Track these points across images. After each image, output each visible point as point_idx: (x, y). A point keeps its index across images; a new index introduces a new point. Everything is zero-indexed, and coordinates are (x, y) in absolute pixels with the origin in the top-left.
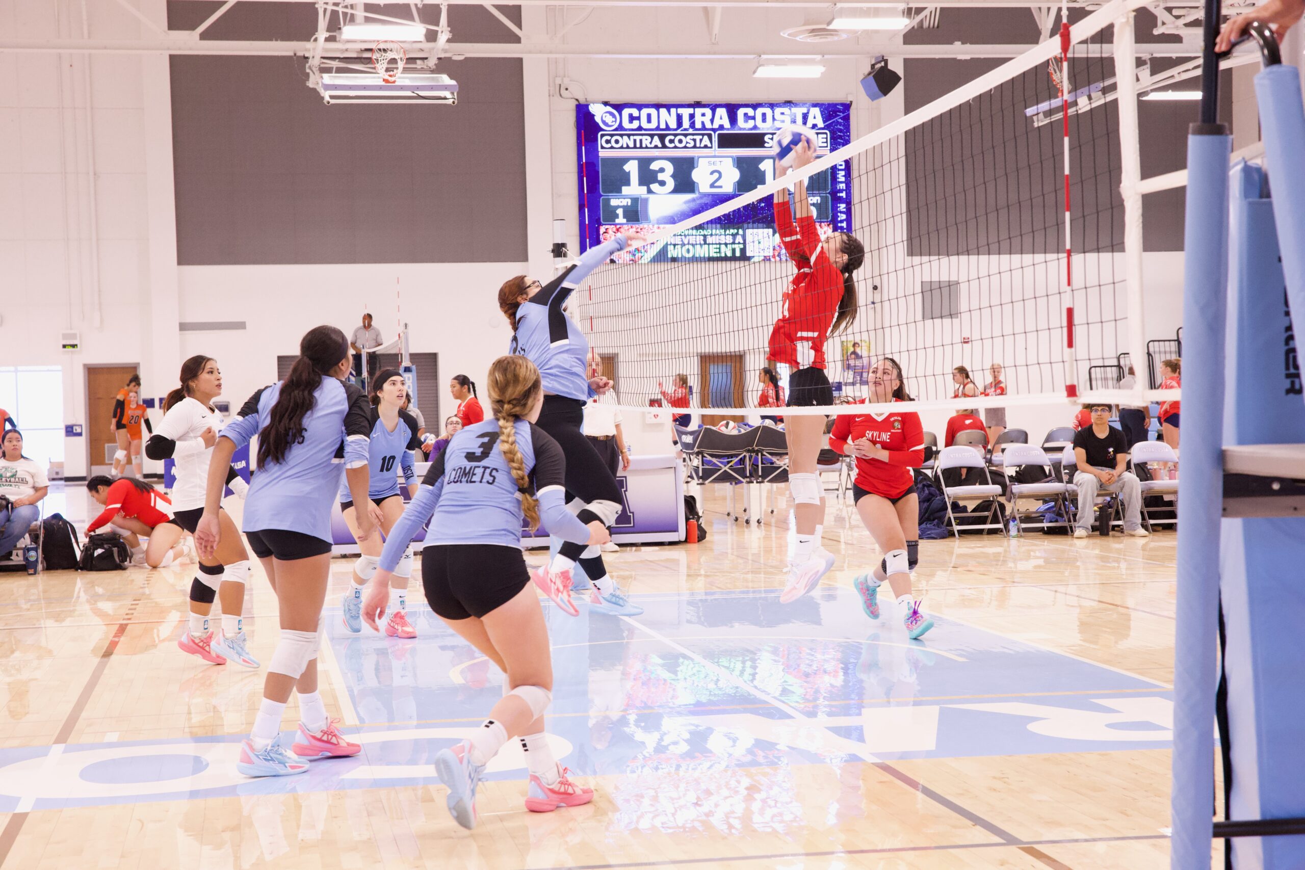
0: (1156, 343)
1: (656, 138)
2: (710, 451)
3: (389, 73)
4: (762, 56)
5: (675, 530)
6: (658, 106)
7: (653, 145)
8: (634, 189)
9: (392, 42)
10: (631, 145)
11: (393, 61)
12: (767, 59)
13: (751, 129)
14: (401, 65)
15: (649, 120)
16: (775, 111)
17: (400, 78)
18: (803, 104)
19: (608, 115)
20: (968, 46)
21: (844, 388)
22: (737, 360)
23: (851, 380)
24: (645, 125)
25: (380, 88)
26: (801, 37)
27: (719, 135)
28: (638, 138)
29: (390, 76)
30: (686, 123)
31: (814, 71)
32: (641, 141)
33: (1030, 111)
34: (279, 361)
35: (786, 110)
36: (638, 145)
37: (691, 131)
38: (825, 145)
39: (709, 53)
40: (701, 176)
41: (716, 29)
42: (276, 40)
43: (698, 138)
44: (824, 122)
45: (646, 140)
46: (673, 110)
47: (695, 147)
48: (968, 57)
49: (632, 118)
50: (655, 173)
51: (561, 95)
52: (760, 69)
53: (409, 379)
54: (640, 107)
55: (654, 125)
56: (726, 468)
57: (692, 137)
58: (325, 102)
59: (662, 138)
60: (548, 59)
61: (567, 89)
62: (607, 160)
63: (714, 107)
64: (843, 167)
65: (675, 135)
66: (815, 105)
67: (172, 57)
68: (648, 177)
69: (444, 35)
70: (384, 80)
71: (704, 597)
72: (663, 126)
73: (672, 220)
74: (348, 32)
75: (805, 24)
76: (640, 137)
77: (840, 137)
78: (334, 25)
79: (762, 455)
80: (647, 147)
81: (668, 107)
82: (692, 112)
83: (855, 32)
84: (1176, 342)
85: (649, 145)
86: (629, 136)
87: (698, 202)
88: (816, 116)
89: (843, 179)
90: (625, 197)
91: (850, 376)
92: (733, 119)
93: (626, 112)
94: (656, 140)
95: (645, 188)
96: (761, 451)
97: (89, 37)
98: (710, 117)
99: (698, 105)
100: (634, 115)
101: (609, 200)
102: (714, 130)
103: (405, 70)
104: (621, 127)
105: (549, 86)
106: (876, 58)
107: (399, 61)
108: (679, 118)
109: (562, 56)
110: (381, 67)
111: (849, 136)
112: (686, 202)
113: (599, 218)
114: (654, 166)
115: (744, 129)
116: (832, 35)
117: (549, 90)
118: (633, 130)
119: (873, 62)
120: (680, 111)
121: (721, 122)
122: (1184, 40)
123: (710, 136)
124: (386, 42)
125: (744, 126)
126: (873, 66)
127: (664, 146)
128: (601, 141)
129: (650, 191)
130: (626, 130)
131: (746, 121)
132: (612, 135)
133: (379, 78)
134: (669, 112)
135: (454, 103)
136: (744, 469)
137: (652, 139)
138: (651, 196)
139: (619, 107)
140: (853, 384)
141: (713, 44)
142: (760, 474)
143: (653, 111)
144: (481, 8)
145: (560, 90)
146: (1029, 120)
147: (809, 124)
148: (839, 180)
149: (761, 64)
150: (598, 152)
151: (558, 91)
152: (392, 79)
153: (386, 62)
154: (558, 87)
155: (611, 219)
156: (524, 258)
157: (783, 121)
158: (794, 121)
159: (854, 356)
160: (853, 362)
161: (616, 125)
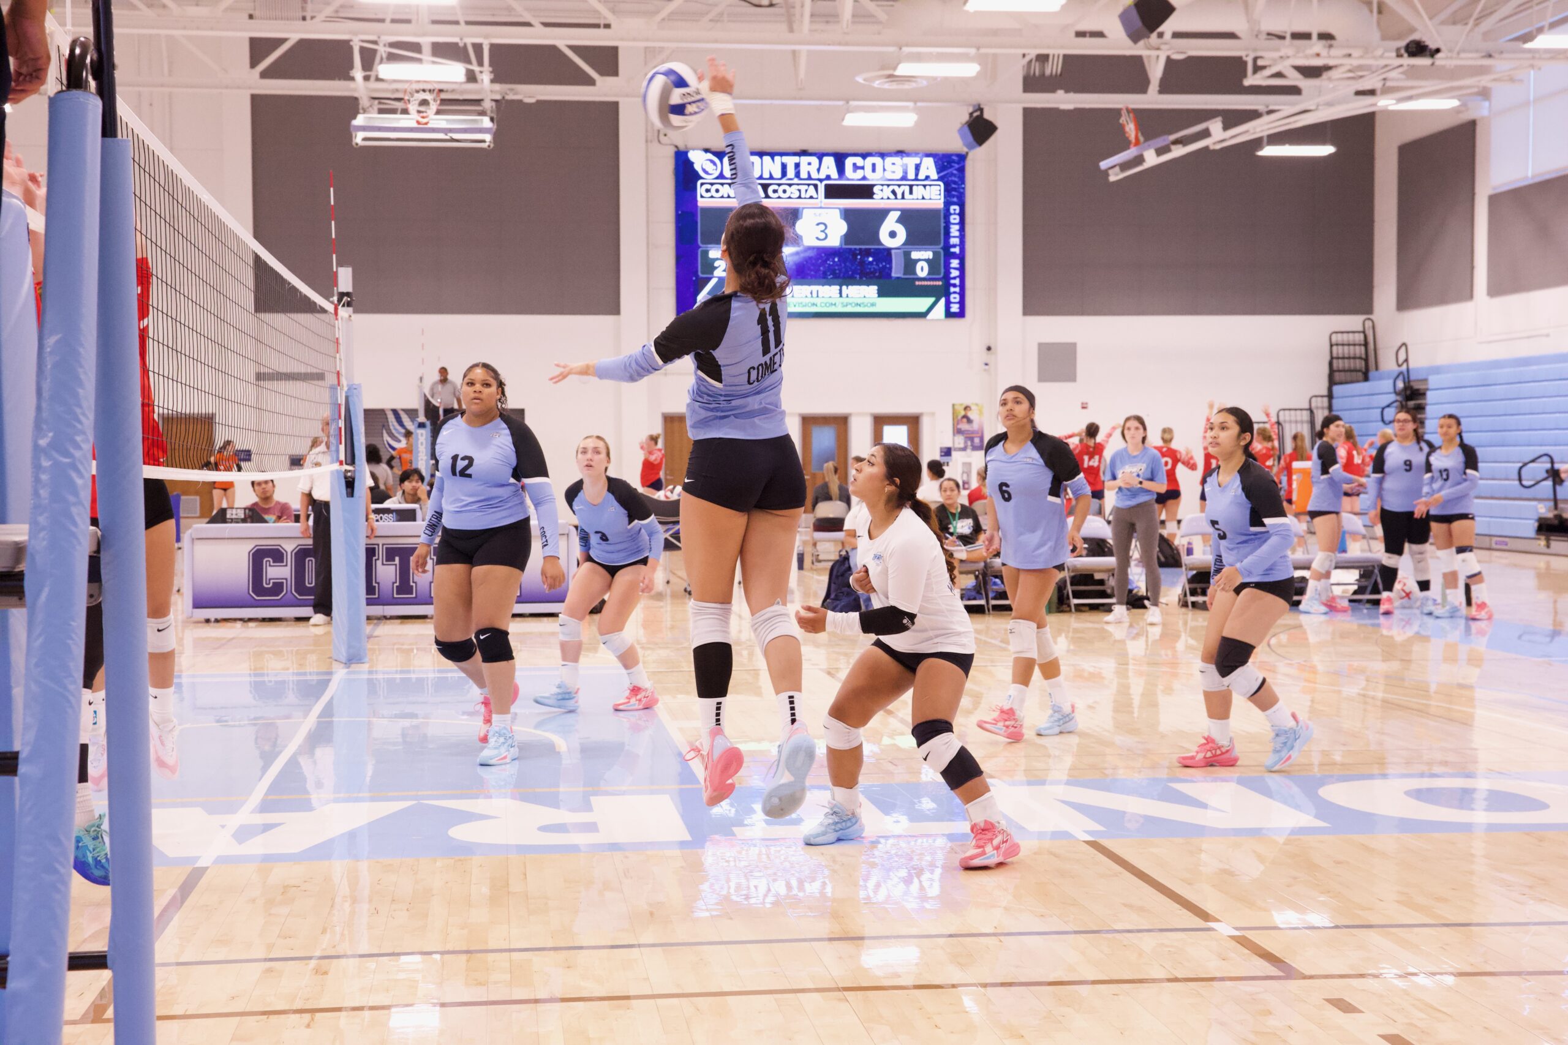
0: (1287, 412)
3: (422, 115)
4: (851, 103)
6: (762, 154)
9: (425, 82)
11: (424, 103)
12: (855, 106)
13: (860, 180)
14: (434, 107)
16: (886, 161)
17: (433, 120)
18: (916, 154)
19: (709, 162)
21: (954, 453)
22: (841, 422)
23: (962, 445)
25: (411, 130)
26: (877, 82)
27: (826, 185)
29: (423, 117)
30: (791, 172)
31: (904, 119)
33: (1104, 165)
34: (365, 414)
35: (897, 160)
37: (796, 181)
38: (939, 197)
39: (795, 99)
40: (807, 229)
41: (804, 73)
43: (803, 188)
44: (938, 173)
46: (777, 158)
47: (800, 197)
48: (1070, 107)
51: (659, 141)
52: (848, 116)
57: (796, 187)
58: (358, 144)
62: (707, 211)
63: (820, 156)
64: (957, 221)
65: (779, 185)
66: (928, 155)
67: (254, 98)
70: (418, 122)
72: (766, 175)
74: (385, 70)
75: (883, 68)
77: (955, 189)
78: (368, 63)
82: (797, 161)
83: (935, 79)
84: (1309, 412)
87: (802, 255)
88: (929, 167)
89: (957, 234)
91: (960, 441)
92: (841, 169)
97: (170, 76)
98: (817, 166)
101: (706, 253)
102: (821, 180)
103: (438, 112)
105: (647, 131)
106: (974, 106)
107: (431, 102)
108: (784, 167)
110: (413, 107)
111: (964, 188)
113: (698, 271)
115: (853, 180)
116: (909, 81)
117: (647, 137)
119: (971, 111)
120: (785, 159)
121: (828, 172)
123: (816, 186)
124: (418, 82)
125: (852, 177)
126: (971, 114)
128: (701, 190)
131: (854, 171)
132: (712, 184)
133: (409, 119)
134: (773, 159)
135: (490, 146)
140: (964, 449)
141: (800, 89)
144: (552, 48)
145: (659, 137)
146: (1105, 173)
147: (921, 176)
148: (952, 235)
149: (849, 111)
150: (696, 201)
151: (656, 137)
152: (425, 121)
153: (417, 102)
154: (656, 134)
155: (710, 271)
156: (617, 311)
157: (894, 172)
158: (906, 172)
159: (965, 420)
160: (964, 426)
161: (717, 173)
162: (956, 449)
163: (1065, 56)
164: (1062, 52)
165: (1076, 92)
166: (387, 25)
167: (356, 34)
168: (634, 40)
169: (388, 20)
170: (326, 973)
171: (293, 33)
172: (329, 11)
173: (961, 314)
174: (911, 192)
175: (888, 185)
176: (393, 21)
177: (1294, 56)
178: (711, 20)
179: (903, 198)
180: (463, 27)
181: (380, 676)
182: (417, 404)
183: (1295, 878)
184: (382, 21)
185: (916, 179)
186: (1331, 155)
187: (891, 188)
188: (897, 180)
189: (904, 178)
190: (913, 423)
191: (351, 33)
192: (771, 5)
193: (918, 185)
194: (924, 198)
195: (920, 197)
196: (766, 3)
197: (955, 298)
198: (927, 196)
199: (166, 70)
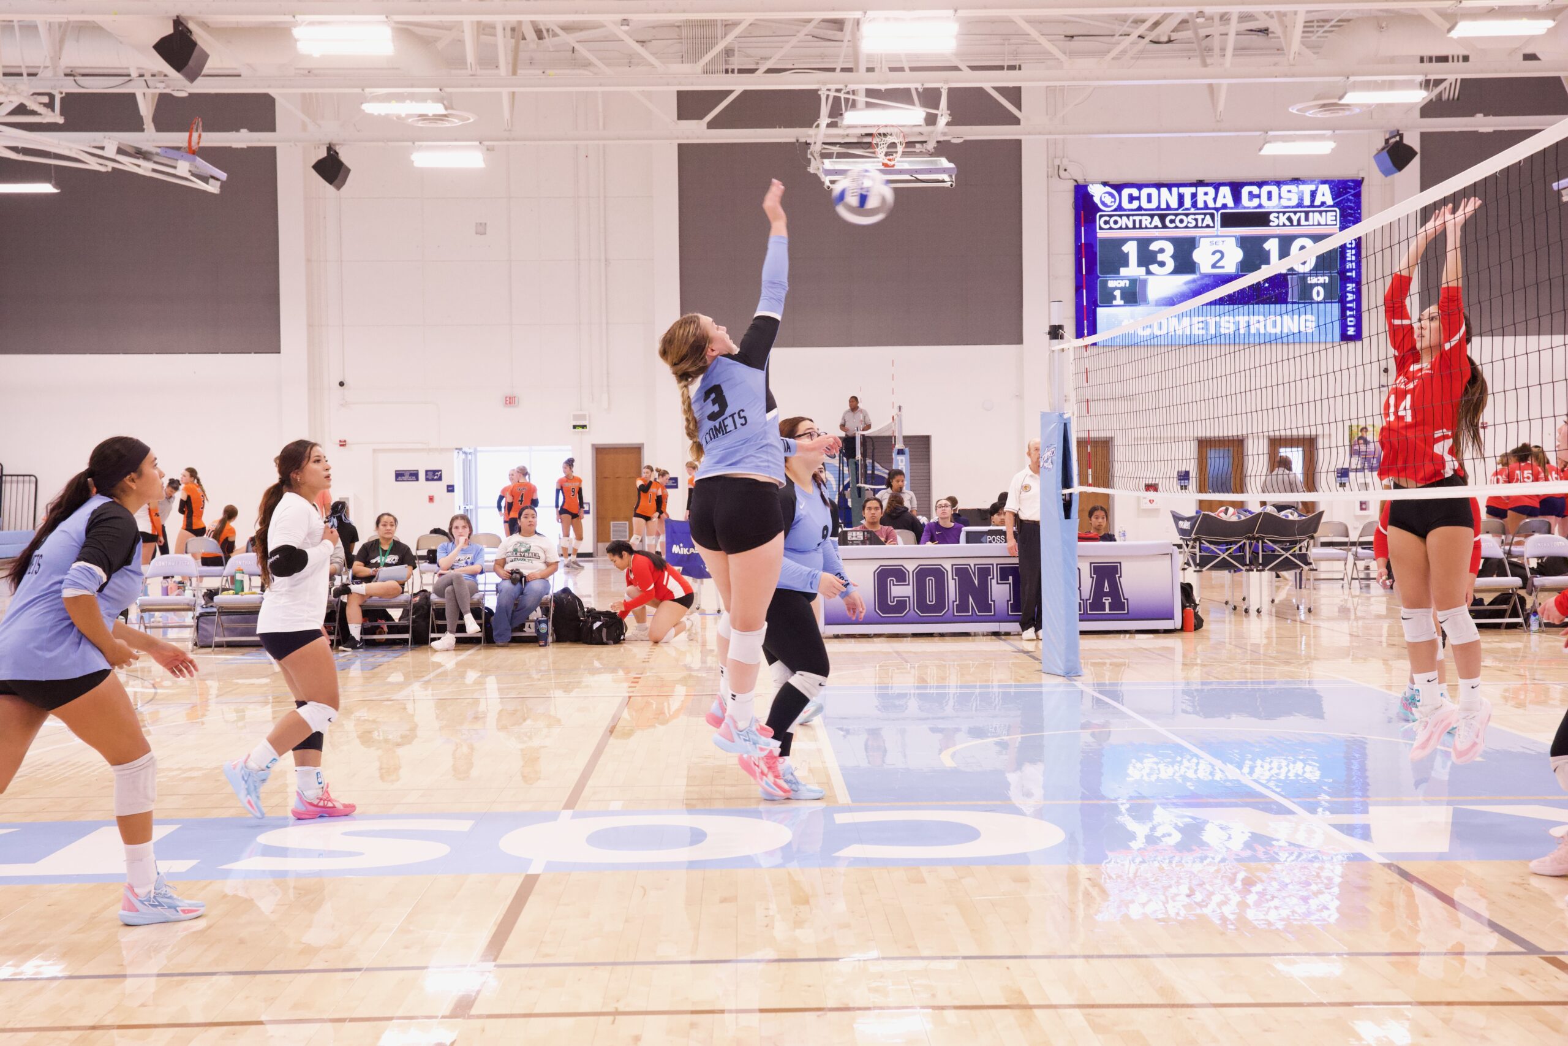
1: (1156, 218)
2: (1209, 538)
3: (888, 157)
4: (1269, 133)
5: (1170, 617)
6: (1158, 186)
7: (1152, 226)
8: (1133, 270)
9: (893, 126)
10: (1130, 225)
11: (893, 145)
12: (1274, 136)
13: (1256, 208)
14: (900, 149)
15: (1149, 200)
16: (1282, 189)
17: (898, 162)
18: (1312, 182)
19: (1107, 195)
20: (1491, 119)
22: (1237, 445)
23: (1359, 467)
24: (1145, 205)
26: (1311, 112)
27: (1222, 214)
28: (1137, 218)
29: (890, 160)
30: (1188, 203)
31: (1324, 147)
32: (1140, 221)
33: (1557, 185)
35: (1293, 188)
36: (1137, 226)
37: (1193, 210)
38: (1334, 223)
39: (1213, 131)
40: (1203, 257)
41: (1221, 106)
42: (780, 127)
43: (1200, 217)
44: (1334, 199)
45: (1146, 221)
46: (1174, 190)
47: (1196, 226)
48: (1490, 130)
49: (1132, 198)
50: (1155, 253)
51: (1059, 177)
52: (1267, 146)
53: (902, 461)
54: (1140, 187)
55: (1154, 205)
56: (1225, 556)
57: (1193, 217)
58: (825, 187)
59: (1162, 218)
60: (1047, 140)
61: (1065, 170)
62: (1105, 241)
63: (1217, 186)
64: (1353, 246)
66: (1324, 182)
67: (680, 146)
68: (1147, 258)
69: (943, 120)
70: (883, 164)
71: (1199, 687)
72: (1163, 206)
73: (1171, 302)
74: (850, 118)
75: (1314, 100)
76: (1140, 218)
77: (1351, 215)
78: (836, 112)
79: (1263, 542)
80: (1146, 228)
81: (1169, 186)
82: (1194, 192)
83: (1369, 106)
85: (1149, 226)
86: (1128, 216)
87: (1199, 283)
88: (1325, 194)
89: (1354, 258)
90: (1123, 278)
92: (1237, 198)
93: (1126, 192)
94: (1157, 221)
95: (1144, 269)
96: (1262, 539)
97: (604, 129)
98: (1213, 196)
99: (1200, 183)
100: (1134, 195)
101: (1106, 281)
102: (1217, 209)
103: (904, 154)
104: (1120, 208)
105: (1047, 167)
106: (1391, 132)
107: (898, 145)
108: (1181, 197)
109: (1061, 137)
110: (881, 151)
111: (1360, 214)
112: (1186, 283)
113: (1096, 300)
114: (1154, 247)
115: (1249, 208)
116: (1343, 109)
117: (1048, 172)
118: (1132, 210)
119: (1387, 137)
120: (1182, 190)
121: (1225, 201)
123: (1212, 216)
124: (886, 126)
125: (1248, 204)
126: (1387, 141)
128: (1100, 222)
129: (1149, 272)
130: (1125, 210)
131: (1251, 199)
132: (1111, 216)
133: (878, 162)
134: (1170, 191)
135: (951, 185)
136: (1244, 557)
137: (1152, 219)
138: (1150, 277)
139: (1119, 188)
140: (1363, 469)
141: (1218, 121)
142: (1261, 562)
143: (1154, 191)
144: (981, 89)
145: (1059, 171)
146: (1558, 193)
147: (1317, 202)
148: (1348, 259)
149: (1267, 141)
150: (1096, 233)
151: (1056, 171)
152: (891, 163)
153: (885, 146)
154: (1057, 168)
155: (1109, 300)
156: (1019, 341)
157: (1290, 199)
158: (1301, 199)
159: (1361, 441)
160: (1363, 448)
161: (1115, 206)
162: (1352, 470)
163: (1462, 80)
164: (1460, 76)
165: (1495, 115)
167: (825, 83)
171: (738, 85)
173: (1358, 336)
174: (1307, 219)
175: (1284, 213)
176: (912, 69)
178: (1113, 59)
179: (1299, 224)
180: (907, 73)
185: (1312, 206)
187: (1287, 215)
188: (1293, 207)
189: (1300, 205)
190: (1309, 444)
191: (818, 83)
192: (1170, 41)
193: (1313, 212)
194: (1319, 224)
195: (1316, 223)
196: (1165, 39)
197: (1351, 321)
198: (1323, 222)
199: (601, 124)
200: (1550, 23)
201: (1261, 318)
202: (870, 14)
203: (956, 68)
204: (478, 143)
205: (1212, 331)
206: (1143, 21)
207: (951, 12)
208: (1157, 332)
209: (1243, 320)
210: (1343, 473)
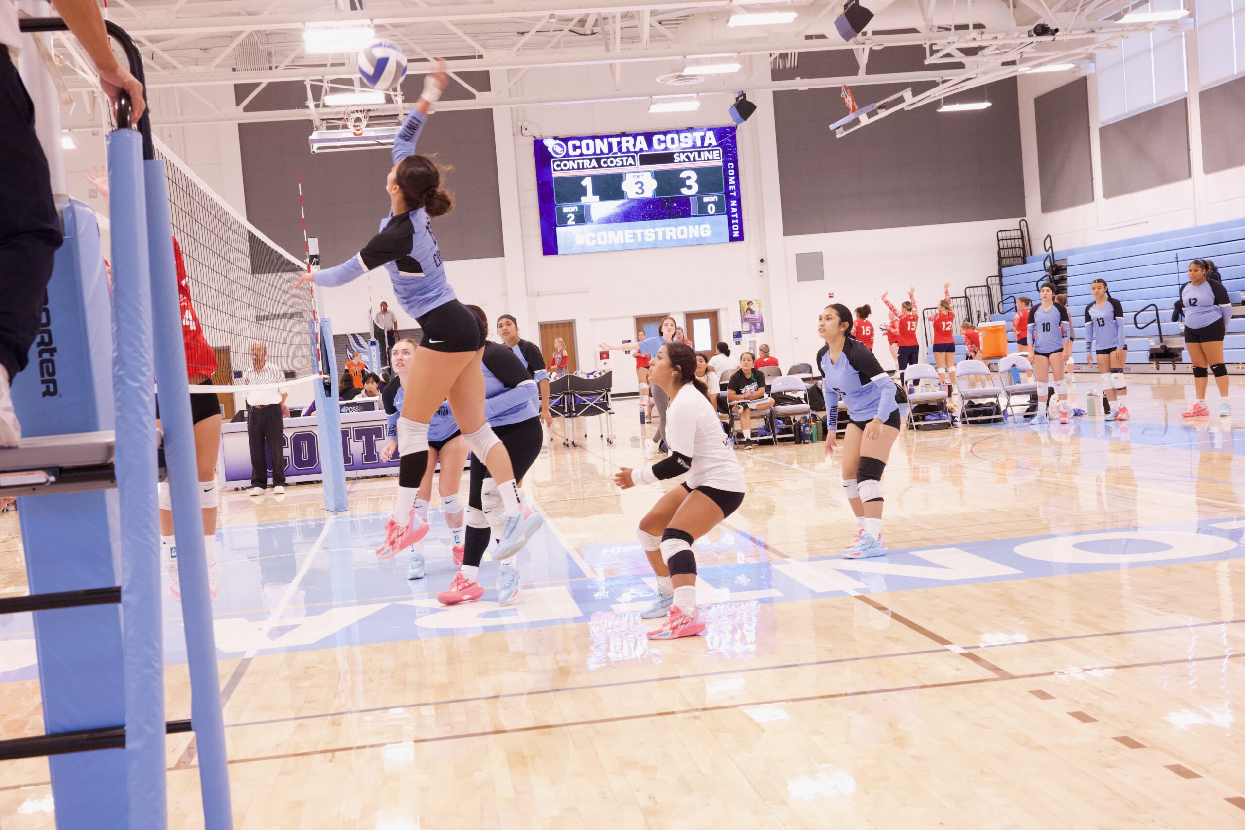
0: (972, 289)
1: (594, 161)
3: (357, 128)
4: (653, 97)
6: (593, 138)
7: (591, 166)
9: (357, 105)
10: (576, 167)
11: (358, 120)
12: (657, 99)
13: (663, 150)
14: (365, 122)
15: (588, 148)
16: (681, 136)
17: (365, 131)
18: (701, 129)
19: (557, 146)
20: (806, 81)
23: (748, 330)
24: (585, 152)
25: (350, 139)
26: (671, 81)
27: (640, 155)
28: (580, 162)
29: (358, 130)
30: (615, 149)
31: (692, 106)
32: (583, 163)
33: (832, 127)
34: (334, 339)
35: (688, 134)
36: (581, 167)
37: (619, 154)
38: (719, 158)
39: (614, 97)
40: (630, 187)
41: (618, 79)
42: (298, 108)
43: (625, 159)
44: (717, 141)
45: (587, 163)
46: (605, 140)
47: (622, 165)
48: (806, 88)
49: (575, 148)
51: (522, 134)
52: (652, 107)
54: (580, 139)
55: (591, 151)
57: (620, 158)
58: (314, 152)
59: (598, 160)
60: (511, 108)
61: (526, 129)
62: (558, 179)
63: (635, 136)
64: (733, 174)
65: (608, 158)
66: (709, 130)
67: (240, 125)
70: (354, 134)
72: (598, 152)
73: (609, 220)
74: (330, 99)
75: (672, 73)
76: (582, 161)
77: (730, 152)
78: (317, 95)
80: (587, 168)
81: (601, 138)
82: (619, 141)
83: (711, 76)
85: (589, 167)
86: (574, 160)
87: (627, 205)
88: (711, 138)
89: (734, 182)
90: (573, 205)
91: (746, 326)
92: (650, 144)
93: (571, 143)
94: (594, 163)
96: (573, 393)
97: (182, 115)
98: (633, 143)
99: (624, 134)
100: (577, 145)
101: (561, 209)
102: (636, 152)
103: (368, 126)
104: (567, 155)
105: (513, 128)
106: (739, 93)
107: (363, 119)
108: (610, 145)
109: (521, 105)
110: (350, 124)
111: (736, 151)
112: (618, 206)
113: (555, 222)
115: (658, 150)
116: (692, 79)
117: (513, 132)
118: (576, 156)
119: (737, 96)
120: (611, 140)
121: (641, 146)
122: (966, 66)
123: (633, 157)
124: (353, 105)
125: (658, 148)
126: (737, 99)
127: (600, 167)
128: (554, 166)
130: (571, 156)
131: (659, 144)
132: (561, 161)
133: (348, 132)
134: (602, 141)
137: (591, 161)
139: (566, 140)
140: (750, 332)
141: (617, 90)
142: (574, 410)
143: (590, 142)
145: (521, 131)
146: (834, 132)
147: (706, 144)
148: (730, 183)
149: (652, 103)
150: (551, 174)
152: (359, 132)
153: (353, 120)
154: (520, 128)
155: (564, 222)
156: (502, 255)
157: (687, 143)
158: (695, 142)
159: (749, 312)
160: (749, 316)
161: (564, 153)
162: (744, 332)
163: (799, 53)
164: (797, 51)
165: (809, 78)
166: (328, 68)
167: (307, 76)
168: (500, 65)
169: (329, 65)
170: (339, 724)
171: (264, 78)
172: (287, 62)
173: (741, 238)
174: (700, 156)
175: (684, 153)
176: (332, 65)
177: (958, 41)
178: (551, 48)
179: (694, 160)
181: (358, 519)
182: (368, 328)
183: (1002, 610)
184: (325, 65)
185: (703, 147)
186: (988, 108)
187: (686, 154)
188: (689, 148)
189: (694, 146)
190: (713, 316)
191: (304, 75)
192: (593, 34)
193: (704, 151)
194: (708, 159)
195: (706, 159)
196: (589, 32)
197: (735, 227)
198: (711, 158)
199: (179, 111)
200: (794, 15)
201: (673, 228)
202: (307, 24)
203: (426, 60)
204: (67, 131)
205: (639, 239)
206: (572, 20)
207: (368, 22)
208: (600, 242)
209: (660, 230)
210: (738, 335)
